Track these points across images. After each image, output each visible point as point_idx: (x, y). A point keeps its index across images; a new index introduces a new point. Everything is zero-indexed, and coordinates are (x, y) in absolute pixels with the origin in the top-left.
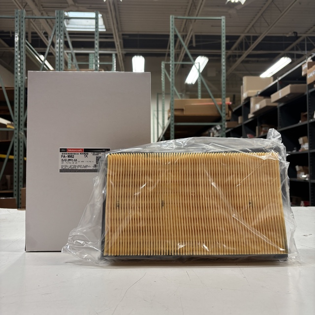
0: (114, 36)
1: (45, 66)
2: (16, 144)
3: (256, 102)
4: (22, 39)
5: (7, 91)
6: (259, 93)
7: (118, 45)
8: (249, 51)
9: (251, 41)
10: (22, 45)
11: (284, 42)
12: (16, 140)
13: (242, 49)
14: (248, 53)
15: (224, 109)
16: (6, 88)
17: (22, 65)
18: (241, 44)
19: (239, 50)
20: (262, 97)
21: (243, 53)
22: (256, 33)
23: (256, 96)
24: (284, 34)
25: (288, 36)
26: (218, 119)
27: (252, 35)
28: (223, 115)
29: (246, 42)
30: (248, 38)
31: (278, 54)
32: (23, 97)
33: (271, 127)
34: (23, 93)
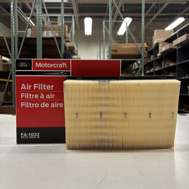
0: (73, 5)
1: (30, 24)
3: (163, 46)
4: (15, 6)
5: (7, 39)
6: (165, 40)
7: (75, 11)
8: (158, 14)
9: (160, 7)
10: (15, 10)
11: (180, 8)
12: (13, 70)
13: (153, 13)
14: (157, 15)
15: (143, 50)
16: (6, 37)
17: (16, 22)
18: (153, 10)
19: (151, 13)
20: (167, 43)
21: (154, 15)
22: (163, 2)
23: (163, 42)
24: (180, 2)
25: (183, 3)
26: (139, 57)
27: (160, 3)
28: (142, 54)
29: (156, 8)
30: (157, 5)
31: (176, 15)
32: (16, 43)
33: (172, 62)
34: (17, 40)
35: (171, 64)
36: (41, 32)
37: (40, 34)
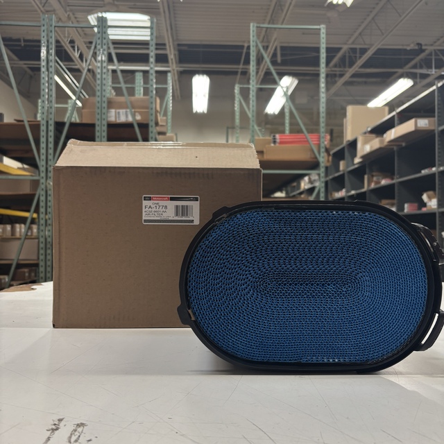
0: (168, 47)
2: (42, 198)
3: (365, 142)
6: (369, 129)
7: (172, 59)
8: (355, 68)
9: (358, 55)
11: (402, 57)
12: (43, 193)
13: (345, 67)
14: (353, 72)
15: (322, 152)
18: (343, 59)
19: (340, 67)
20: (374, 135)
21: (346, 72)
22: (365, 44)
23: (365, 133)
24: (403, 45)
25: (408, 48)
27: (358, 47)
29: (350, 57)
30: (353, 50)
31: (395, 73)
32: (51, 134)
33: (385, 177)
34: (52, 128)
35: (384, 182)
36: (104, 111)
37: (104, 117)
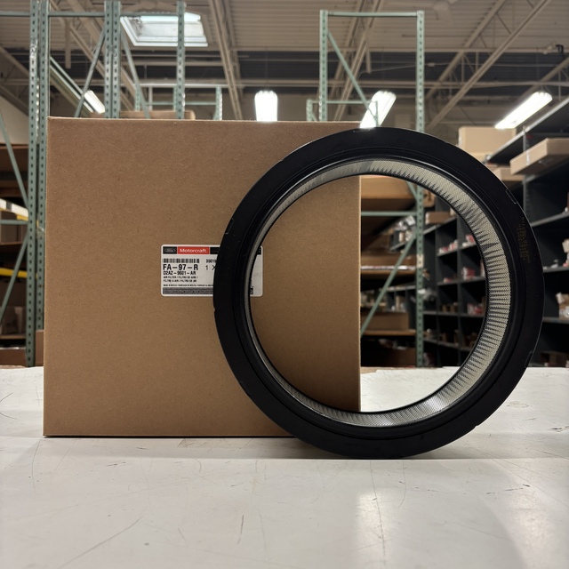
0: (222, 56)
2: (31, 250)
4: (44, 55)
5: (15, 151)
6: (489, 158)
7: (229, 73)
8: (473, 82)
9: (477, 64)
10: (42, 67)
11: (538, 66)
12: (32, 242)
13: (460, 80)
14: (471, 86)
16: (13, 145)
17: (43, 102)
18: (457, 70)
19: (454, 80)
21: (461, 86)
22: (486, 47)
24: (537, 48)
26: (410, 205)
27: (477, 51)
28: (418, 197)
29: (466, 66)
30: (471, 56)
31: (530, 87)
32: (43, 162)
34: (44, 154)
